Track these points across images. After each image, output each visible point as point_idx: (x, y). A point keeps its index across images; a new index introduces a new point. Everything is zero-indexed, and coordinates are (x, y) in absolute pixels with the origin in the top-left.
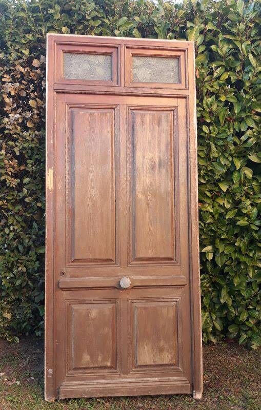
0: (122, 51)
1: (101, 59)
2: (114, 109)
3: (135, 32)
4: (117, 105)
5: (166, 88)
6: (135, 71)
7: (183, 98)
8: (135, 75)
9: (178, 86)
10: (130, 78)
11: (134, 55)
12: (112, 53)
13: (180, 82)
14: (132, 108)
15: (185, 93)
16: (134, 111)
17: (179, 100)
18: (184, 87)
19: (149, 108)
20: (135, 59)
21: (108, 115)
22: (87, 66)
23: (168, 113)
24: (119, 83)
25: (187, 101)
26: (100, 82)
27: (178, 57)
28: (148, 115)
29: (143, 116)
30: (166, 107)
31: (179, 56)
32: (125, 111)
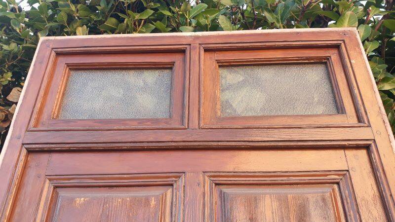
0: (195, 57)
1: (150, 77)
2: (172, 185)
3: (222, 20)
4: (178, 175)
5: (310, 127)
6: (227, 96)
7: (358, 147)
8: (227, 104)
9: (339, 120)
10: (214, 109)
11: (223, 65)
12: (173, 64)
13: (340, 109)
14: (220, 181)
15: (361, 134)
16: (226, 190)
17: (350, 153)
18: (354, 120)
19: (268, 180)
20: (224, 72)
21: (153, 203)
22: (117, 93)
23: (327, 190)
24: (186, 121)
25: (375, 155)
26: (141, 121)
27: (324, 62)
28: (268, 200)
29: (252, 204)
30: (315, 173)
31: (328, 58)
32: (200, 191)
